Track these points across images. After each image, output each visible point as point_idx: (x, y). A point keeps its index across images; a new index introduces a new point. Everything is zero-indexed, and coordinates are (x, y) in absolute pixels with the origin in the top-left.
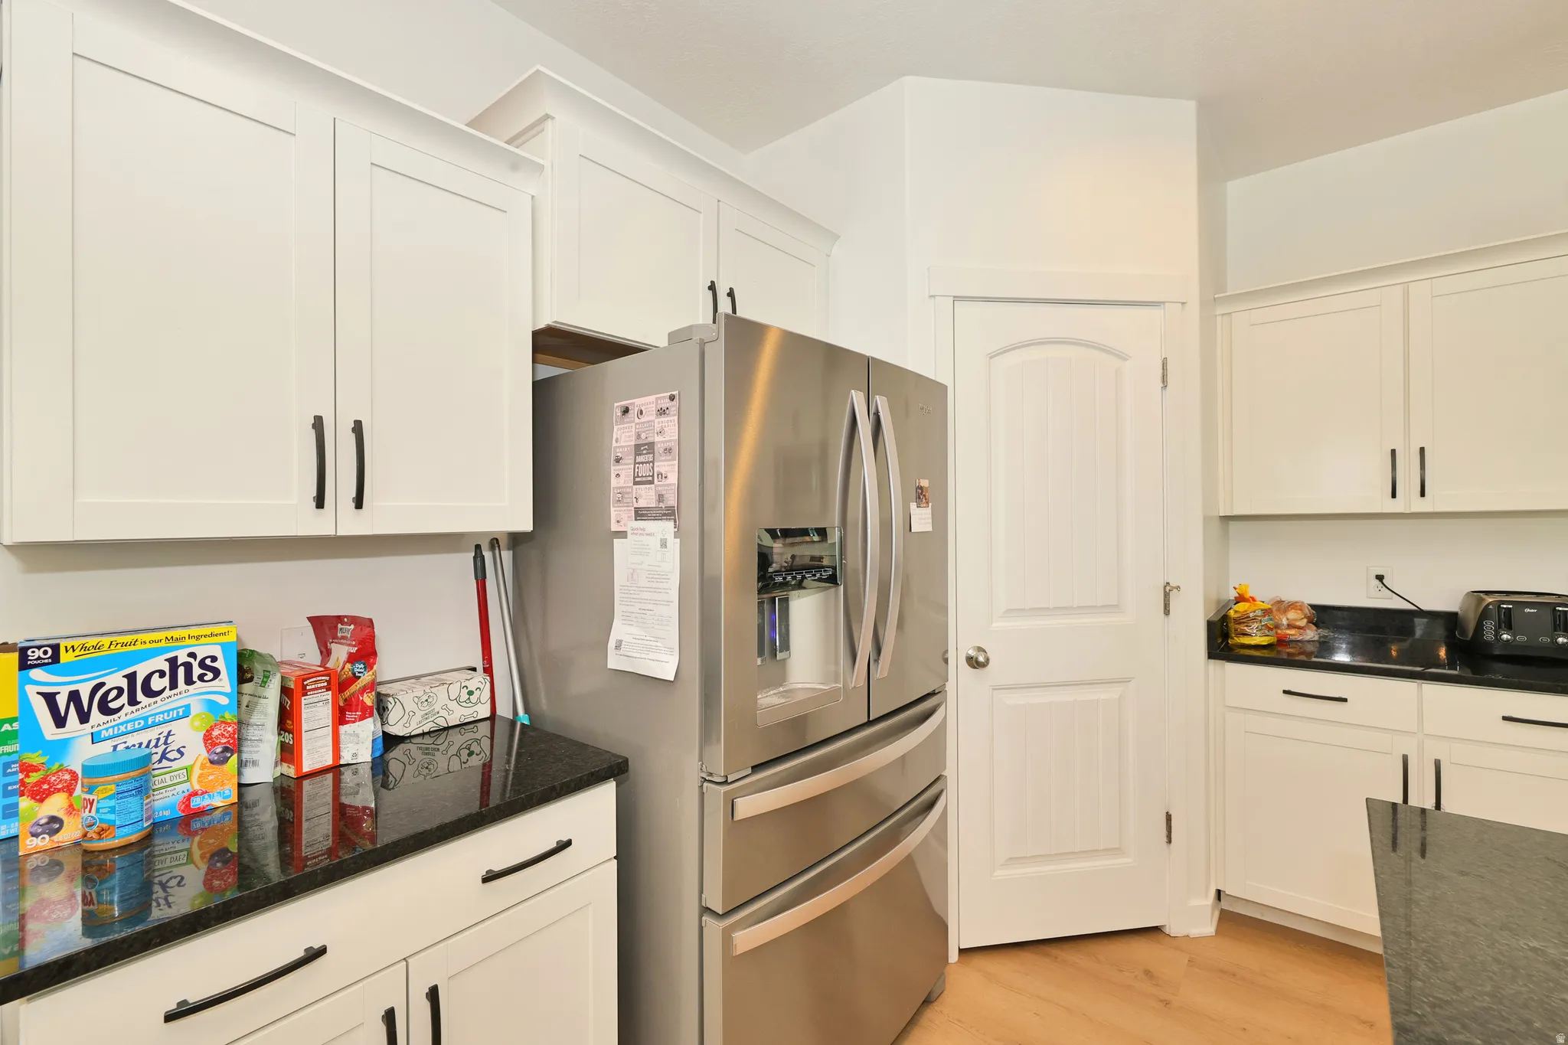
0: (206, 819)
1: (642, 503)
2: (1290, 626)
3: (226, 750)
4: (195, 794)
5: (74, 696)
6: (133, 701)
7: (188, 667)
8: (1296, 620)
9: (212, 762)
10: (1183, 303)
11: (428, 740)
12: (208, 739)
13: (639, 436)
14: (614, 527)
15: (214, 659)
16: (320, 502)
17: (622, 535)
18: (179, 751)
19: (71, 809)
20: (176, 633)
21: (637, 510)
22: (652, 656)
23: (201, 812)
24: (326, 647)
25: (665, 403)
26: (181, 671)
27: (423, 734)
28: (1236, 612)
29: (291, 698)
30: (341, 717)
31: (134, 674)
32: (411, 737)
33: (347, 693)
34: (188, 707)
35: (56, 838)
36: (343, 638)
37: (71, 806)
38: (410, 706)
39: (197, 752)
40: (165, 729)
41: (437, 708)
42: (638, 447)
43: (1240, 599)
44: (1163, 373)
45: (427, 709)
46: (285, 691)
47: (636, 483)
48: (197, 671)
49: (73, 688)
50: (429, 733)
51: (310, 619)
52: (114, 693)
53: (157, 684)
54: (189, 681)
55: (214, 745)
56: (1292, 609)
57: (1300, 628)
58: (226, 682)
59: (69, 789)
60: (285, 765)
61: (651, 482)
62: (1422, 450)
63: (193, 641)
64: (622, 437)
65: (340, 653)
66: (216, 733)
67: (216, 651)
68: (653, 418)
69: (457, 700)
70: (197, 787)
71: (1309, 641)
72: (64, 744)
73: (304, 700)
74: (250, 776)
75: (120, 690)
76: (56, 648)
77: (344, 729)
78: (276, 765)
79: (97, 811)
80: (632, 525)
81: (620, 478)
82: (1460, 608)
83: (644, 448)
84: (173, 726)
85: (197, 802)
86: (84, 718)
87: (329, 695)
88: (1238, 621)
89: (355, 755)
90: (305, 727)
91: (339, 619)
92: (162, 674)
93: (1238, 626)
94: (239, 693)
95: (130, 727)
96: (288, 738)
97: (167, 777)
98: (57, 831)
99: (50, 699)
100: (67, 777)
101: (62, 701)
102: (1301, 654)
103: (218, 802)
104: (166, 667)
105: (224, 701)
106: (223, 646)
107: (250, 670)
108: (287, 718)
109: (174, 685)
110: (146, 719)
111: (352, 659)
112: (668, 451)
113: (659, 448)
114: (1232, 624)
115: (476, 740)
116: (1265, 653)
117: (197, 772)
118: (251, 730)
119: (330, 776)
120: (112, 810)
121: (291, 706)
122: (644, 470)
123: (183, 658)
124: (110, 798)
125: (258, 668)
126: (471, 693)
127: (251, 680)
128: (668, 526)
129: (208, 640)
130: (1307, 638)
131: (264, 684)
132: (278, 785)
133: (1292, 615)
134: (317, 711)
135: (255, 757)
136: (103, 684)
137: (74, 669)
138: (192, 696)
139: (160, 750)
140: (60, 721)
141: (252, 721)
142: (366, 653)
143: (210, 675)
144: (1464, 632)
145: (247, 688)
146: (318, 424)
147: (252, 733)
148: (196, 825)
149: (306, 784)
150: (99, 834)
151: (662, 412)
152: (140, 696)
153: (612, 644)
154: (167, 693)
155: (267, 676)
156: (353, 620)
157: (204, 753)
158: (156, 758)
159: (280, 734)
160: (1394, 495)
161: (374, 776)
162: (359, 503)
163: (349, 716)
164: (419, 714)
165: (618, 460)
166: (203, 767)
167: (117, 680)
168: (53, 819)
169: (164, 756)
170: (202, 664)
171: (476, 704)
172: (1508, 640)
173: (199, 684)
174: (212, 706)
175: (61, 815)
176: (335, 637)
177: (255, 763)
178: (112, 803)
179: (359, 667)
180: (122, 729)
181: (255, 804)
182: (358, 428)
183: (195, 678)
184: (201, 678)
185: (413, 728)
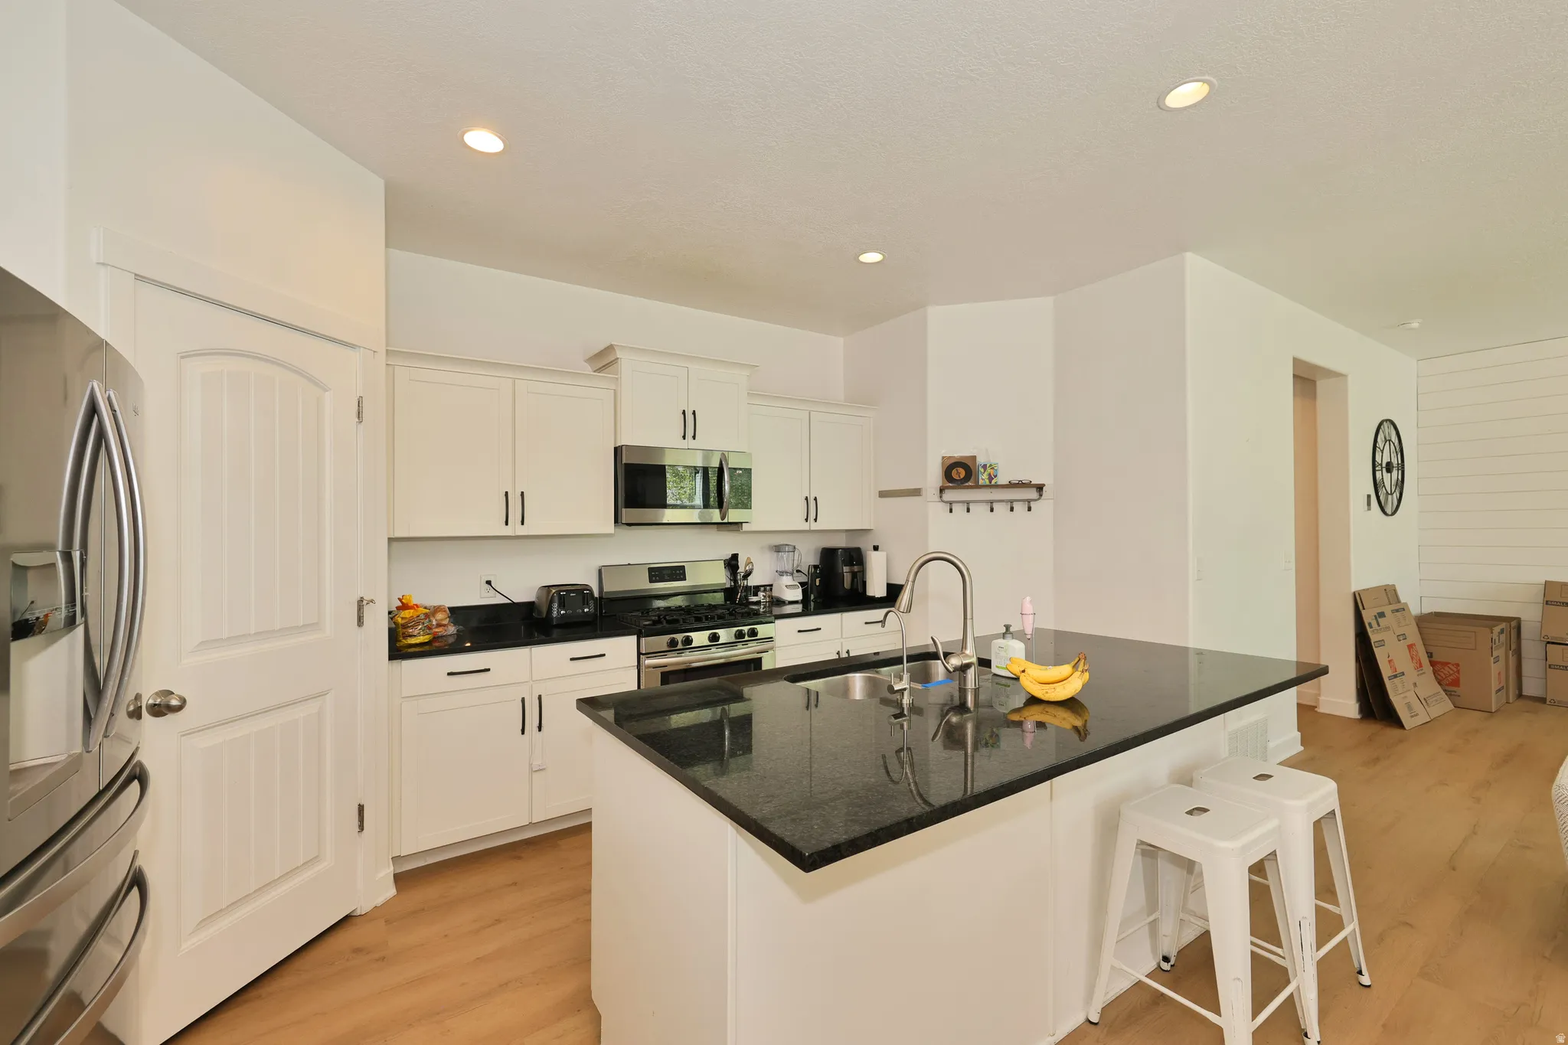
2: (439, 625)
8: (442, 620)
10: (374, 352)
28: (402, 618)
43: (404, 607)
44: (359, 409)
56: (439, 611)
57: (444, 625)
62: (522, 493)
71: (451, 635)
82: (538, 598)
88: (404, 626)
93: (404, 630)
102: (445, 646)
114: (400, 629)
116: (427, 648)
130: (450, 633)
133: (440, 616)
144: (540, 612)
160: (507, 524)
172: (563, 614)
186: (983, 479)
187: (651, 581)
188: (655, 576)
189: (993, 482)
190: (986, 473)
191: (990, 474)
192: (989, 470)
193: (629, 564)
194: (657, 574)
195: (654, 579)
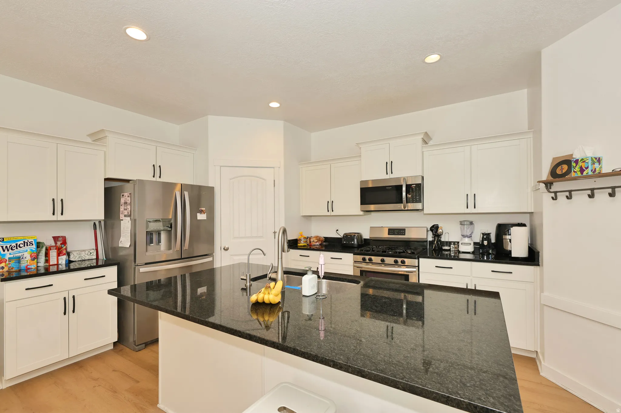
0: (31, 270)
1: (125, 214)
3: (34, 258)
4: (28, 265)
5: (6, 247)
6: (17, 248)
7: (27, 243)
9: (32, 260)
10: (280, 167)
11: (80, 262)
12: (31, 256)
13: (125, 201)
14: (121, 219)
15: (32, 242)
16: (54, 214)
17: (122, 220)
18: (25, 257)
19: (6, 266)
20: (25, 237)
21: (125, 215)
22: (127, 243)
23: (29, 269)
24: (56, 243)
25: (129, 195)
26: (26, 244)
27: (79, 261)
28: (299, 238)
29: (48, 251)
30: (59, 255)
31: (17, 244)
32: (75, 261)
33: (60, 251)
34: (27, 250)
35: (3, 270)
36: (60, 240)
37: (6, 265)
38: (75, 255)
39: (29, 258)
40: (23, 253)
41: (82, 256)
42: (125, 203)
43: (300, 235)
44: (274, 183)
45: (80, 256)
46: (46, 249)
47: (124, 210)
48: (29, 244)
49: (6, 245)
50: (80, 261)
51: (53, 237)
52: (13, 247)
53: (21, 246)
54: (27, 245)
55: (32, 257)
58: (34, 246)
59: (6, 262)
60: (46, 263)
61: (127, 210)
63: (28, 239)
64: (122, 201)
65: (59, 243)
66: (32, 255)
67: (33, 241)
68: (127, 197)
69: (87, 254)
70: (29, 264)
72: (5, 255)
73: (50, 251)
74: (39, 264)
75: (15, 246)
76: (3, 239)
77: (59, 257)
78: (44, 263)
79: (11, 265)
80: (124, 218)
81: (122, 208)
83: (126, 203)
84: (24, 253)
85: (28, 267)
86: (8, 250)
87: (56, 250)
88: (299, 240)
89: (62, 262)
90: (51, 256)
91: (59, 237)
92: (22, 244)
94: (37, 250)
95: (16, 253)
96: (47, 258)
97: (23, 262)
98: (3, 269)
99: (2, 247)
100: (5, 260)
101: (4, 248)
103: (33, 267)
104: (23, 243)
105: (34, 249)
106: (34, 240)
107: (39, 246)
108: (47, 255)
109: (24, 246)
110: (19, 251)
111: (61, 244)
112: (129, 204)
113: (128, 203)
114: (296, 241)
115: (92, 263)
117: (29, 261)
118: (39, 256)
119: (56, 266)
120: (14, 265)
121: (48, 252)
122: (126, 207)
123: (26, 241)
124: (13, 263)
125: (41, 245)
126: (91, 253)
127: (39, 247)
128: (129, 218)
129: (31, 238)
131: (42, 248)
132: (45, 267)
134: (53, 254)
135: (40, 261)
136: (11, 245)
137: (6, 242)
138: (28, 248)
139: (22, 257)
140: (4, 251)
141: (40, 255)
142: (64, 242)
143: (31, 245)
145: (39, 249)
146: (53, 200)
147: (39, 257)
148: (28, 271)
149: (51, 267)
150: (12, 269)
151: (128, 196)
152: (18, 247)
153: (120, 242)
154: (23, 247)
155: (43, 247)
156: (62, 237)
157: (30, 258)
158: (21, 258)
159: (45, 258)
160: (328, 211)
161: (66, 267)
162: (62, 214)
163: (61, 255)
164: (78, 257)
165: (121, 205)
166: (30, 261)
167: (14, 244)
168: (3, 267)
169: (22, 258)
170: (30, 243)
171: (92, 256)
173: (29, 246)
174: (32, 250)
175: (4, 266)
176: (58, 240)
177: (40, 262)
178: (14, 264)
179: (63, 246)
180: (15, 253)
181: (40, 270)
182: (62, 200)
183: (28, 245)
184: (30, 245)
185: (76, 259)
186: (574, 172)
187: (389, 234)
188: (391, 232)
189: (585, 173)
190: (578, 166)
191: (581, 168)
192: (580, 164)
193: (382, 227)
194: (392, 231)
195: (390, 233)
